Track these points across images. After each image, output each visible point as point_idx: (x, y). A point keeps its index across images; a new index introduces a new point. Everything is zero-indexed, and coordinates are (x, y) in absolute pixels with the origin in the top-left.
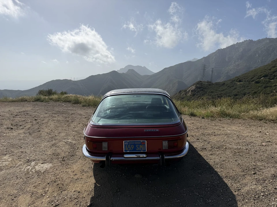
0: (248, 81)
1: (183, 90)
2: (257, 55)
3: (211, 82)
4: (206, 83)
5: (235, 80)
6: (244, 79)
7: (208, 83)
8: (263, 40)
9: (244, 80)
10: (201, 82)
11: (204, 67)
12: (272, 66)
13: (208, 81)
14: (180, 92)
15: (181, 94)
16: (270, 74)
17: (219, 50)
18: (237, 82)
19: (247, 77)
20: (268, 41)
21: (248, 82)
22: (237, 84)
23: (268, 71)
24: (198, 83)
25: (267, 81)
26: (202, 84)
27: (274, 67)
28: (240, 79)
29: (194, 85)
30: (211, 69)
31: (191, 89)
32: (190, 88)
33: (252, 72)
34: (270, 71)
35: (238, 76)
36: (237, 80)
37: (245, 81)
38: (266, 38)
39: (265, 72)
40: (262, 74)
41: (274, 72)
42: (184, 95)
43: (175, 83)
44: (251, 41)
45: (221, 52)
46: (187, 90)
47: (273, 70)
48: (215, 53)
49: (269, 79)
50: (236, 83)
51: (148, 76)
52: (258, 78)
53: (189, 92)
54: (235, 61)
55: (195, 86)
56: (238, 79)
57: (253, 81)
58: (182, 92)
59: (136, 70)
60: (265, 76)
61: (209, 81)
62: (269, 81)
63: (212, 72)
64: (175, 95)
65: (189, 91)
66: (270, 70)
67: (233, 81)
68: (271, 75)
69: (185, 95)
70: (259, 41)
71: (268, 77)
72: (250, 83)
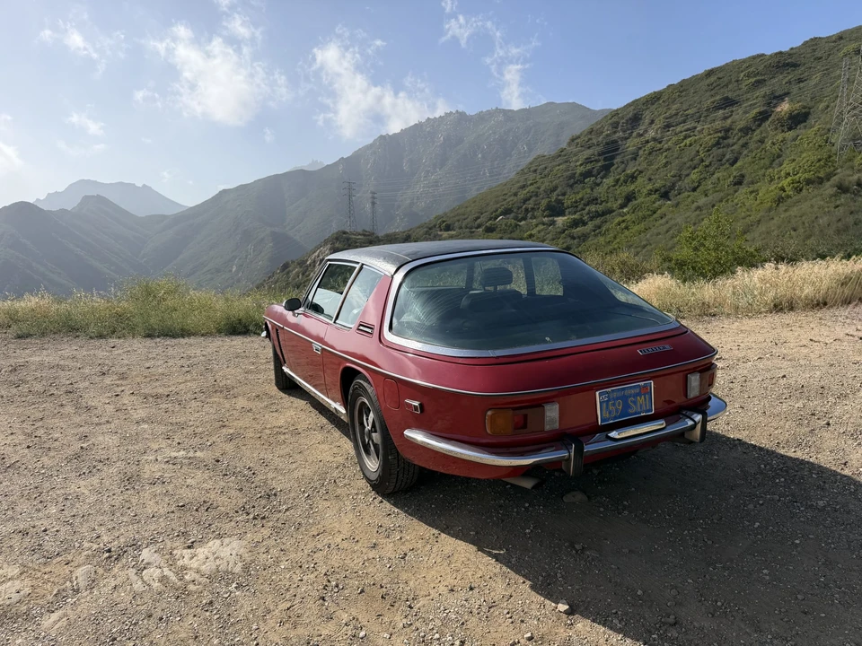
0: (466, 228)
1: (293, 262)
2: (480, 156)
3: (373, 234)
4: (360, 237)
5: (435, 226)
6: (459, 221)
7: (364, 235)
8: (491, 114)
9: (457, 224)
10: (345, 233)
11: (350, 190)
12: (518, 185)
13: (364, 230)
14: (286, 266)
15: (288, 273)
16: (515, 205)
17: (382, 137)
18: (441, 230)
19: (464, 217)
20: (501, 118)
21: (468, 230)
22: (441, 235)
23: (512, 198)
24: (337, 239)
25: (511, 224)
26: (348, 239)
27: (523, 187)
28: (448, 223)
29: (326, 242)
30: (371, 195)
31: (318, 256)
32: (316, 254)
33: (475, 202)
34: (515, 199)
35: (440, 212)
36: (440, 224)
37: (461, 228)
38: (497, 108)
39: (504, 203)
40: (498, 206)
41: (525, 200)
42: (298, 277)
43: (262, 240)
44: (461, 117)
45: (388, 144)
46: (307, 260)
47: (522, 194)
48: (371, 145)
49: (516, 218)
50: (439, 233)
51: (164, 217)
52: (490, 219)
53: (314, 266)
54: (428, 172)
55: (329, 246)
56: (444, 222)
57: (479, 226)
58: (290, 269)
59: (114, 198)
60: (506, 212)
61: (367, 230)
62: (516, 225)
63: (373, 203)
64: (269, 278)
65: (314, 262)
66: (515, 194)
67: (430, 229)
68: (519, 208)
69: (303, 274)
70: (482, 117)
71: (512, 215)
72: (473, 232)
